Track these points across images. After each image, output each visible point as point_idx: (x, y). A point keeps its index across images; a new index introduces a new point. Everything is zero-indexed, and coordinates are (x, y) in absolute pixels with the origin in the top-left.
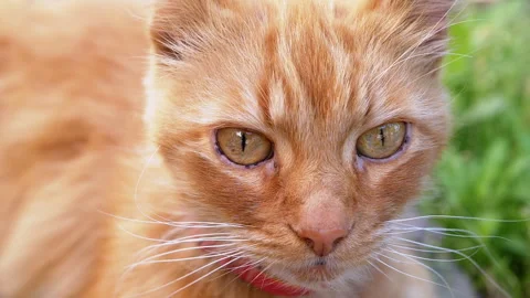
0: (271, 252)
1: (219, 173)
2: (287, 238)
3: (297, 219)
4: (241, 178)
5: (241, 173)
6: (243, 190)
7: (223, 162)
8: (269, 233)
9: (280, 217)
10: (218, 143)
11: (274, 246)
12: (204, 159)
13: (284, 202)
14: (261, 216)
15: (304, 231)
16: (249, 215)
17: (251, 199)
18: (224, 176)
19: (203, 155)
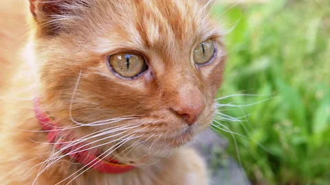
0: (158, 129)
1: (117, 84)
2: (169, 117)
3: (176, 104)
4: (131, 86)
5: (130, 82)
6: (134, 92)
7: (117, 77)
8: (156, 117)
9: (163, 105)
10: (111, 66)
11: (160, 125)
12: (105, 77)
13: (163, 95)
14: (149, 107)
15: (184, 109)
16: (140, 107)
17: (140, 97)
18: (120, 86)
19: (103, 74)
